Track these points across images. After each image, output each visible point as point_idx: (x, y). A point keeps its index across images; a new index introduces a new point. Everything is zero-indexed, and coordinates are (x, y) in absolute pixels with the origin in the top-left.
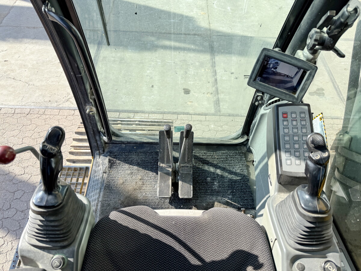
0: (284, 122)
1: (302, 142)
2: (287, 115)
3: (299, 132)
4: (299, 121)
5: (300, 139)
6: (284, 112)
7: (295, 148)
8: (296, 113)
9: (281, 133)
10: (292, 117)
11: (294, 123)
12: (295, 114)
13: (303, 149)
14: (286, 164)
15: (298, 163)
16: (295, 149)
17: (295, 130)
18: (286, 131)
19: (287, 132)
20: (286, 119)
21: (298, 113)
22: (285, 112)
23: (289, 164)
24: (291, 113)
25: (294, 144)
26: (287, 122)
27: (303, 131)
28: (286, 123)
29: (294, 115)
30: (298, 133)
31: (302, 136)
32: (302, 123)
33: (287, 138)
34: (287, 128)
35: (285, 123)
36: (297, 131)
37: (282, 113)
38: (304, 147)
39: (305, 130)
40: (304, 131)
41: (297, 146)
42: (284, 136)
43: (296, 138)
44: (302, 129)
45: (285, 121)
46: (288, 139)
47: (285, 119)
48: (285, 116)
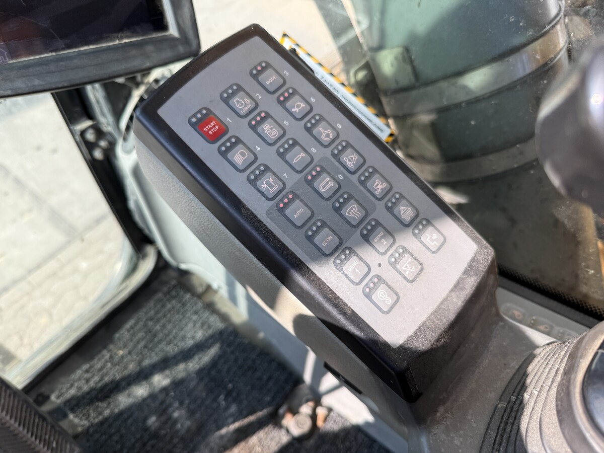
0: (229, 156)
1: (354, 178)
2: (219, 121)
3: (313, 150)
4: (276, 111)
5: (341, 177)
6: (194, 116)
7: (354, 223)
8: (240, 88)
9: (260, 208)
10: (243, 112)
11: (269, 130)
12: (241, 93)
13: (380, 205)
14: (384, 312)
15: (414, 269)
16: (356, 227)
17: (298, 157)
18: (269, 184)
19: (276, 187)
20: (229, 140)
21: (249, 84)
22: (200, 111)
23: (389, 302)
24: (226, 101)
25: (338, 210)
26: (240, 149)
27: (325, 139)
28: (243, 154)
29: (242, 103)
30: (312, 160)
31: (336, 157)
32: (295, 110)
33: (297, 212)
34: (262, 173)
35: (239, 157)
36: (303, 154)
37: (193, 125)
38: (378, 193)
39: (326, 129)
40: (327, 136)
41: (353, 212)
42: (281, 211)
43: (325, 185)
44: (315, 132)
45: (229, 149)
46: (301, 210)
47: (224, 144)
48: (212, 127)
